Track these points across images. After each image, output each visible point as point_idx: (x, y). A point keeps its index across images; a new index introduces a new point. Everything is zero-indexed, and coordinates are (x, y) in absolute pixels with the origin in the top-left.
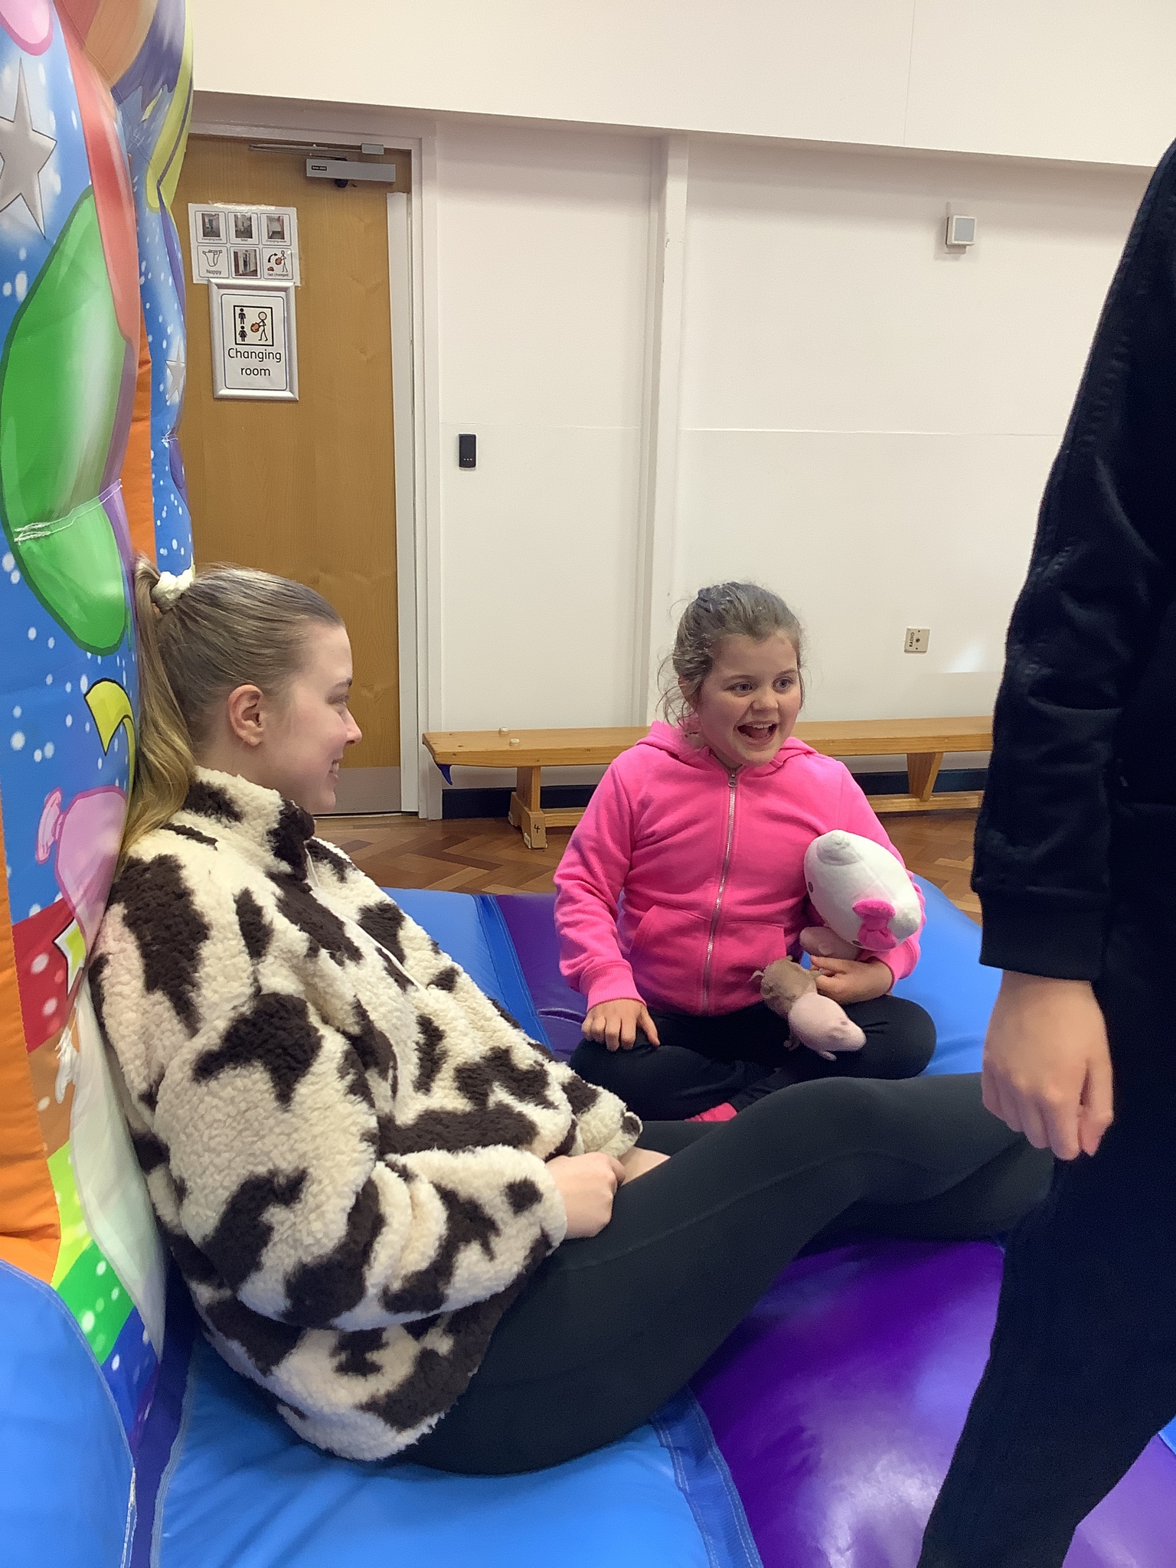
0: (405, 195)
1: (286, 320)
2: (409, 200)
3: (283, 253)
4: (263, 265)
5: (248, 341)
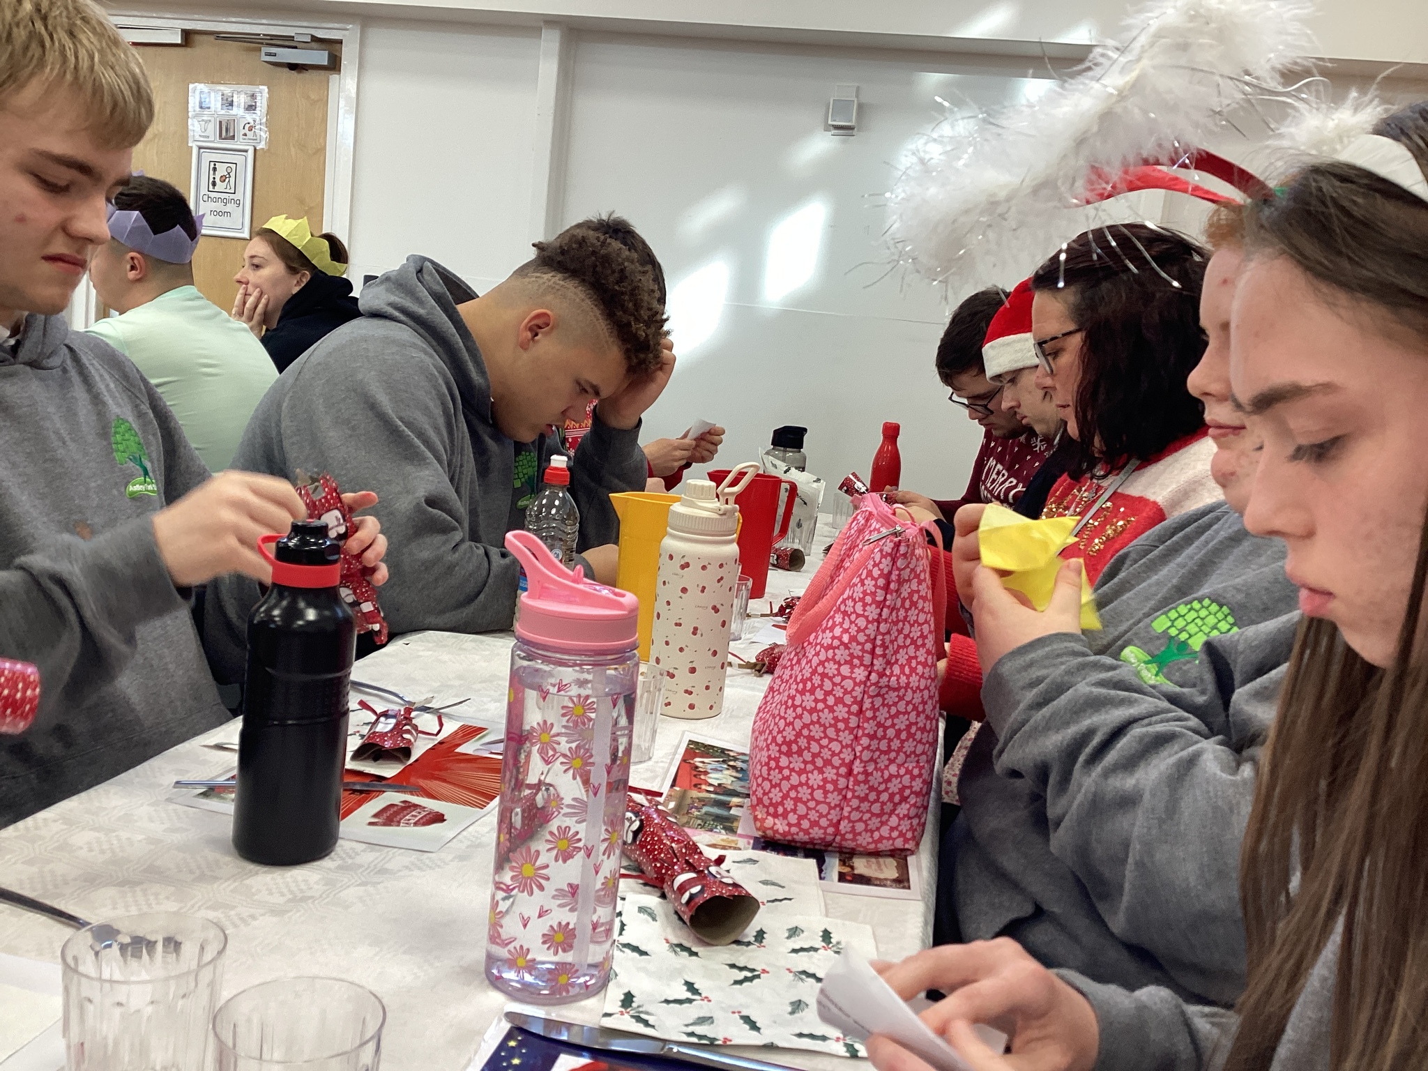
0: (337, 76)
2: (339, 79)
3: (254, 122)
4: (239, 131)
5: (217, 189)
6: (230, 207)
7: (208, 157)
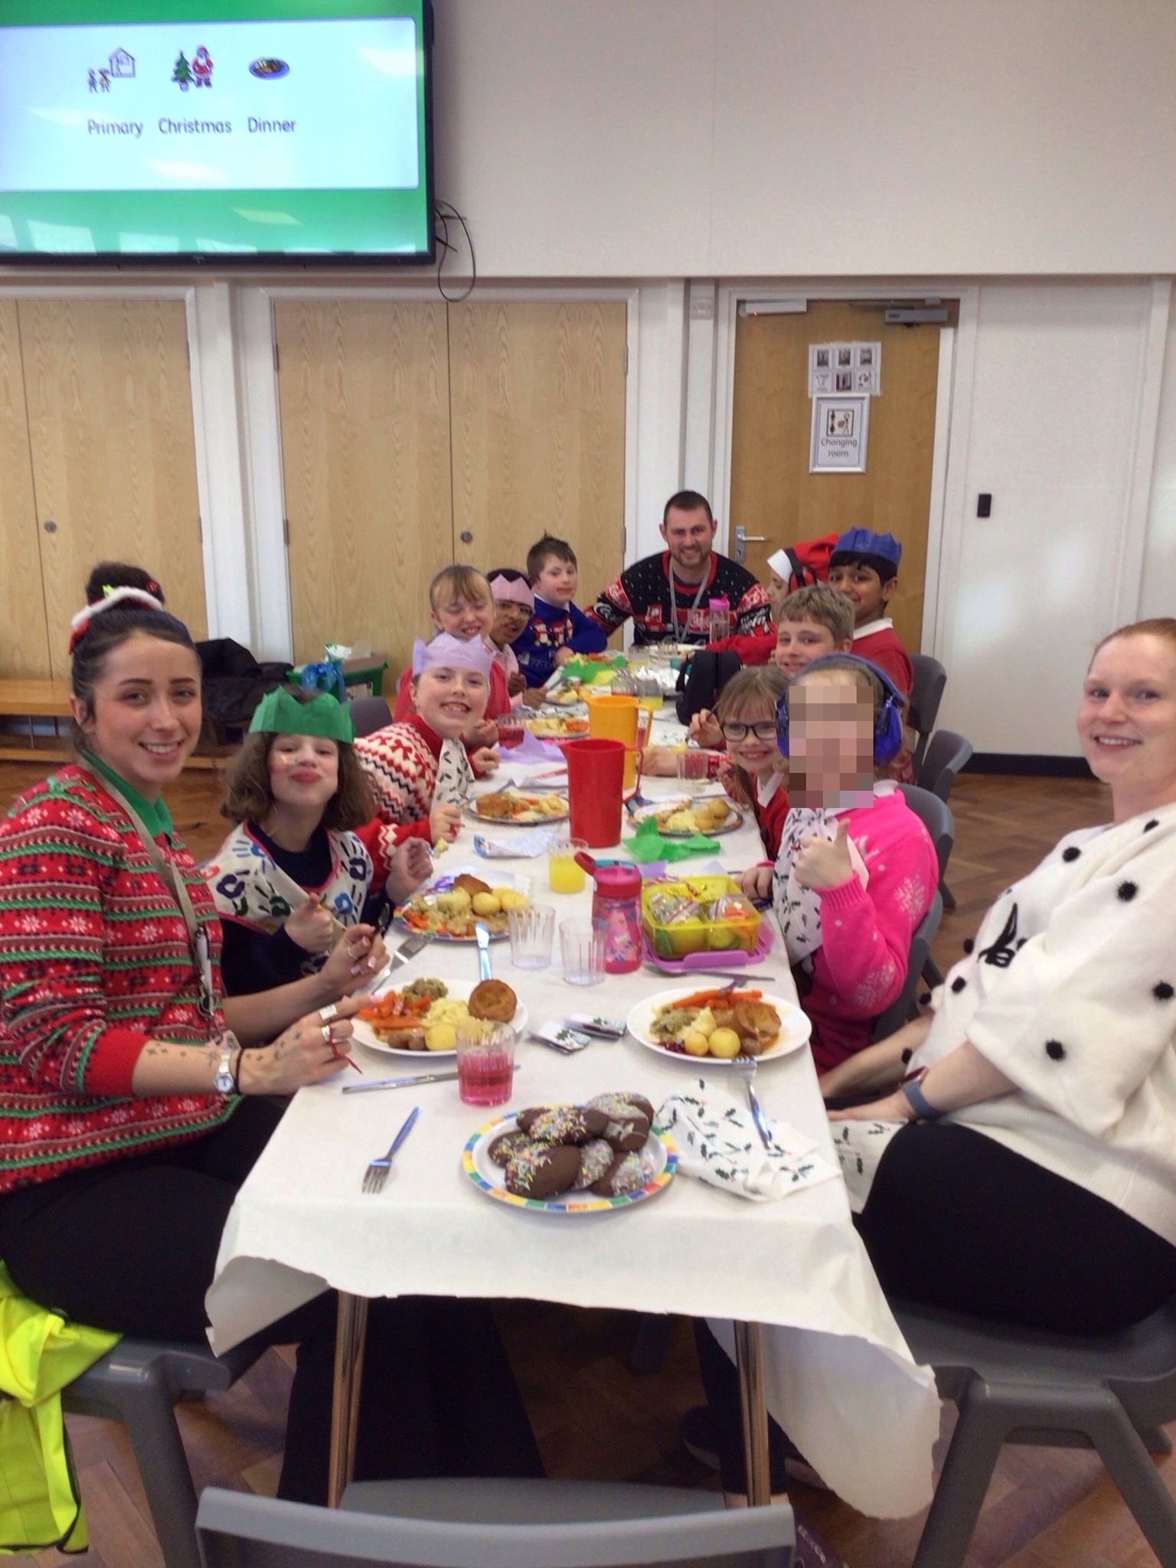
0: (953, 328)
2: (956, 331)
3: (870, 374)
4: (855, 382)
5: (835, 432)
6: (849, 448)
7: (826, 407)
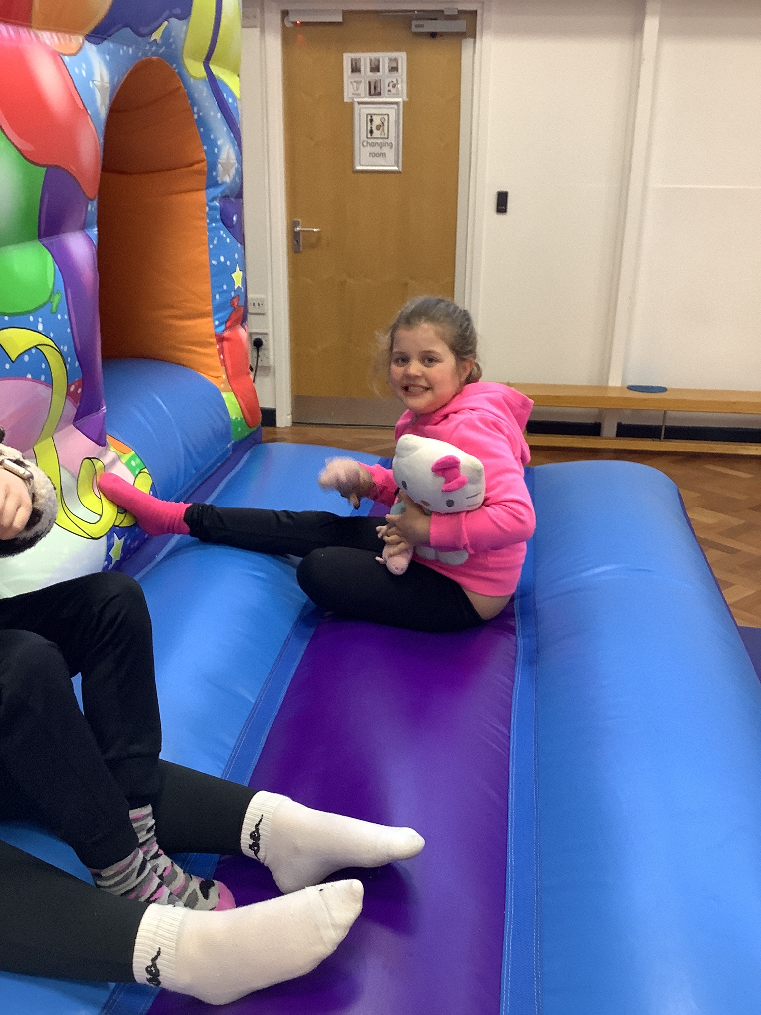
0: (472, 40)
1: (397, 122)
2: (475, 43)
3: (397, 81)
4: (384, 87)
5: (374, 135)
6: (386, 150)
7: (364, 111)
